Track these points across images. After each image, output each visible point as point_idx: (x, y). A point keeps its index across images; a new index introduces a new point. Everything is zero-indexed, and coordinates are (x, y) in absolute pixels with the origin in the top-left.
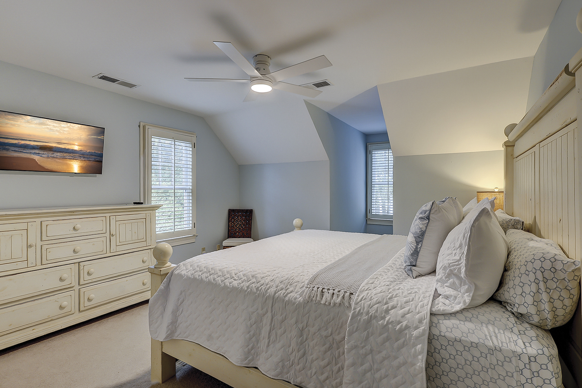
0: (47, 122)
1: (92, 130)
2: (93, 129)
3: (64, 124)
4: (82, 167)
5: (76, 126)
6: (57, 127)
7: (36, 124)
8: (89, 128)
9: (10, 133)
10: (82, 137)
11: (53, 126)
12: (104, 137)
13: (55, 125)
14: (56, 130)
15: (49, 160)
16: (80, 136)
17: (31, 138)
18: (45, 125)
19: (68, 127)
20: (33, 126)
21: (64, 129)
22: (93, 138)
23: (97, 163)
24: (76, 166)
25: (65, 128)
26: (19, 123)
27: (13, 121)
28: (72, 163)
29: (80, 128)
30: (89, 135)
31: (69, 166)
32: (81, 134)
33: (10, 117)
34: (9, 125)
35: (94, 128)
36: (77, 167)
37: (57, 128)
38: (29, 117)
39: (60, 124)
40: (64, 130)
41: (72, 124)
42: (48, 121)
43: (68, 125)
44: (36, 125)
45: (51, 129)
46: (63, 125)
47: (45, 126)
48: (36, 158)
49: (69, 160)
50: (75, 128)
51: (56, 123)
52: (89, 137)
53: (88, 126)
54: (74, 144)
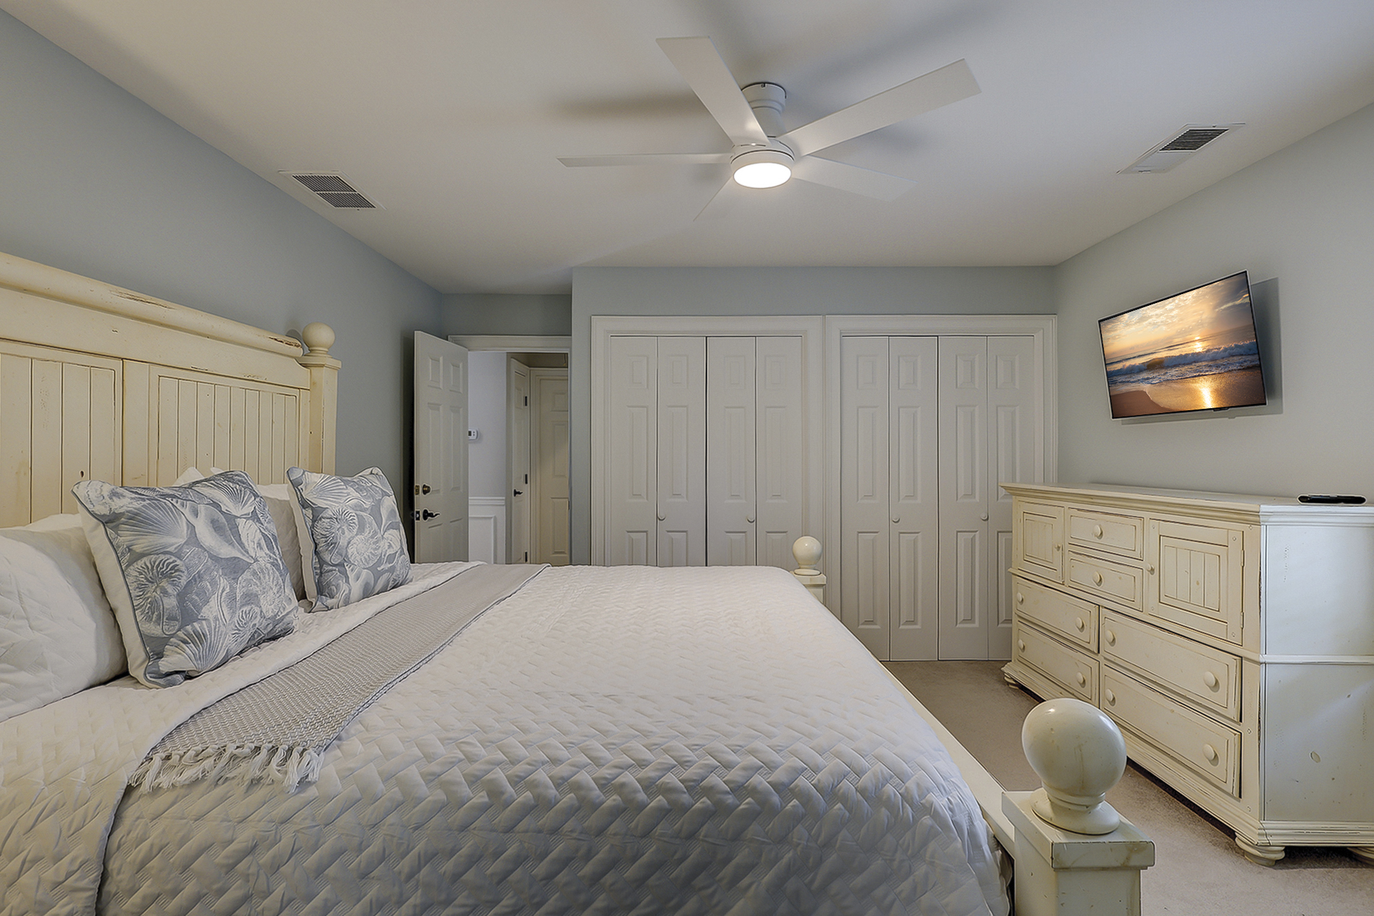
0: (1148, 311)
1: (1220, 289)
2: (1221, 287)
3: (1170, 304)
4: (1218, 393)
5: (1190, 297)
6: (1161, 315)
7: (1136, 323)
8: (1213, 287)
9: (1114, 353)
10: (1204, 316)
11: (1156, 315)
12: (1250, 296)
13: (1159, 311)
14: (1162, 322)
15: (1163, 387)
16: (1199, 317)
17: (1135, 353)
18: (1146, 320)
19: (1177, 307)
20: (1133, 328)
21: (1172, 314)
22: (1225, 309)
23: (1248, 373)
24: (1206, 393)
25: (1173, 310)
26: (1118, 332)
27: (1113, 331)
28: (1197, 385)
29: (1195, 297)
30: (1215, 307)
31: (1194, 394)
32: (1201, 312)
33: (1109, 326)
34: (1110, 341)
35: (1223, 284)
36: (1209, 393)
37: (1161, 317)
38: (1126, 315)
39: (1164, 307)
40: (1173, 317)
41: (1181, 297)
42: (1149, 309)
43: (1177, 301)
44: (1136, 325)
45: (1154, 324)
46: (1168, 307)
47: (1146, 322)
48: (1145, 387)
49: (1191, 380)
50: (1187, 302)
51: (1158, 308)
52: (1217, 310)
53: (1210, 286)
54: (1194, 341)
